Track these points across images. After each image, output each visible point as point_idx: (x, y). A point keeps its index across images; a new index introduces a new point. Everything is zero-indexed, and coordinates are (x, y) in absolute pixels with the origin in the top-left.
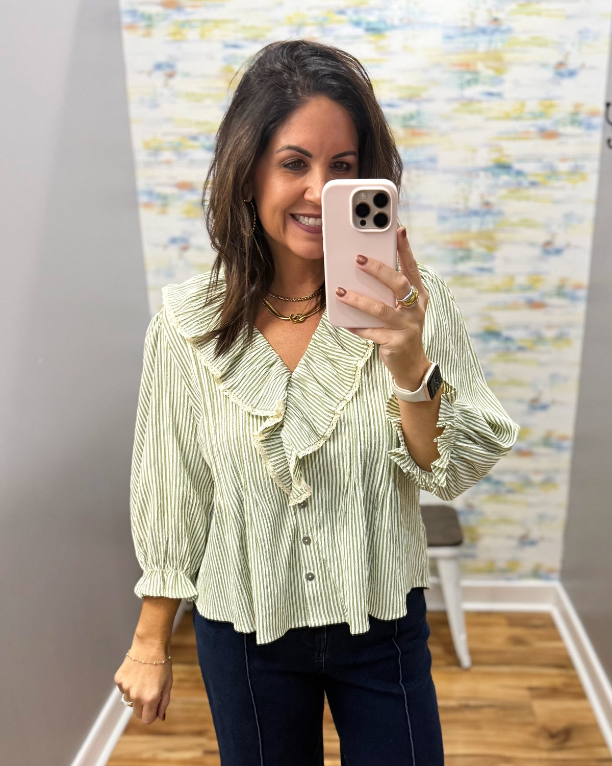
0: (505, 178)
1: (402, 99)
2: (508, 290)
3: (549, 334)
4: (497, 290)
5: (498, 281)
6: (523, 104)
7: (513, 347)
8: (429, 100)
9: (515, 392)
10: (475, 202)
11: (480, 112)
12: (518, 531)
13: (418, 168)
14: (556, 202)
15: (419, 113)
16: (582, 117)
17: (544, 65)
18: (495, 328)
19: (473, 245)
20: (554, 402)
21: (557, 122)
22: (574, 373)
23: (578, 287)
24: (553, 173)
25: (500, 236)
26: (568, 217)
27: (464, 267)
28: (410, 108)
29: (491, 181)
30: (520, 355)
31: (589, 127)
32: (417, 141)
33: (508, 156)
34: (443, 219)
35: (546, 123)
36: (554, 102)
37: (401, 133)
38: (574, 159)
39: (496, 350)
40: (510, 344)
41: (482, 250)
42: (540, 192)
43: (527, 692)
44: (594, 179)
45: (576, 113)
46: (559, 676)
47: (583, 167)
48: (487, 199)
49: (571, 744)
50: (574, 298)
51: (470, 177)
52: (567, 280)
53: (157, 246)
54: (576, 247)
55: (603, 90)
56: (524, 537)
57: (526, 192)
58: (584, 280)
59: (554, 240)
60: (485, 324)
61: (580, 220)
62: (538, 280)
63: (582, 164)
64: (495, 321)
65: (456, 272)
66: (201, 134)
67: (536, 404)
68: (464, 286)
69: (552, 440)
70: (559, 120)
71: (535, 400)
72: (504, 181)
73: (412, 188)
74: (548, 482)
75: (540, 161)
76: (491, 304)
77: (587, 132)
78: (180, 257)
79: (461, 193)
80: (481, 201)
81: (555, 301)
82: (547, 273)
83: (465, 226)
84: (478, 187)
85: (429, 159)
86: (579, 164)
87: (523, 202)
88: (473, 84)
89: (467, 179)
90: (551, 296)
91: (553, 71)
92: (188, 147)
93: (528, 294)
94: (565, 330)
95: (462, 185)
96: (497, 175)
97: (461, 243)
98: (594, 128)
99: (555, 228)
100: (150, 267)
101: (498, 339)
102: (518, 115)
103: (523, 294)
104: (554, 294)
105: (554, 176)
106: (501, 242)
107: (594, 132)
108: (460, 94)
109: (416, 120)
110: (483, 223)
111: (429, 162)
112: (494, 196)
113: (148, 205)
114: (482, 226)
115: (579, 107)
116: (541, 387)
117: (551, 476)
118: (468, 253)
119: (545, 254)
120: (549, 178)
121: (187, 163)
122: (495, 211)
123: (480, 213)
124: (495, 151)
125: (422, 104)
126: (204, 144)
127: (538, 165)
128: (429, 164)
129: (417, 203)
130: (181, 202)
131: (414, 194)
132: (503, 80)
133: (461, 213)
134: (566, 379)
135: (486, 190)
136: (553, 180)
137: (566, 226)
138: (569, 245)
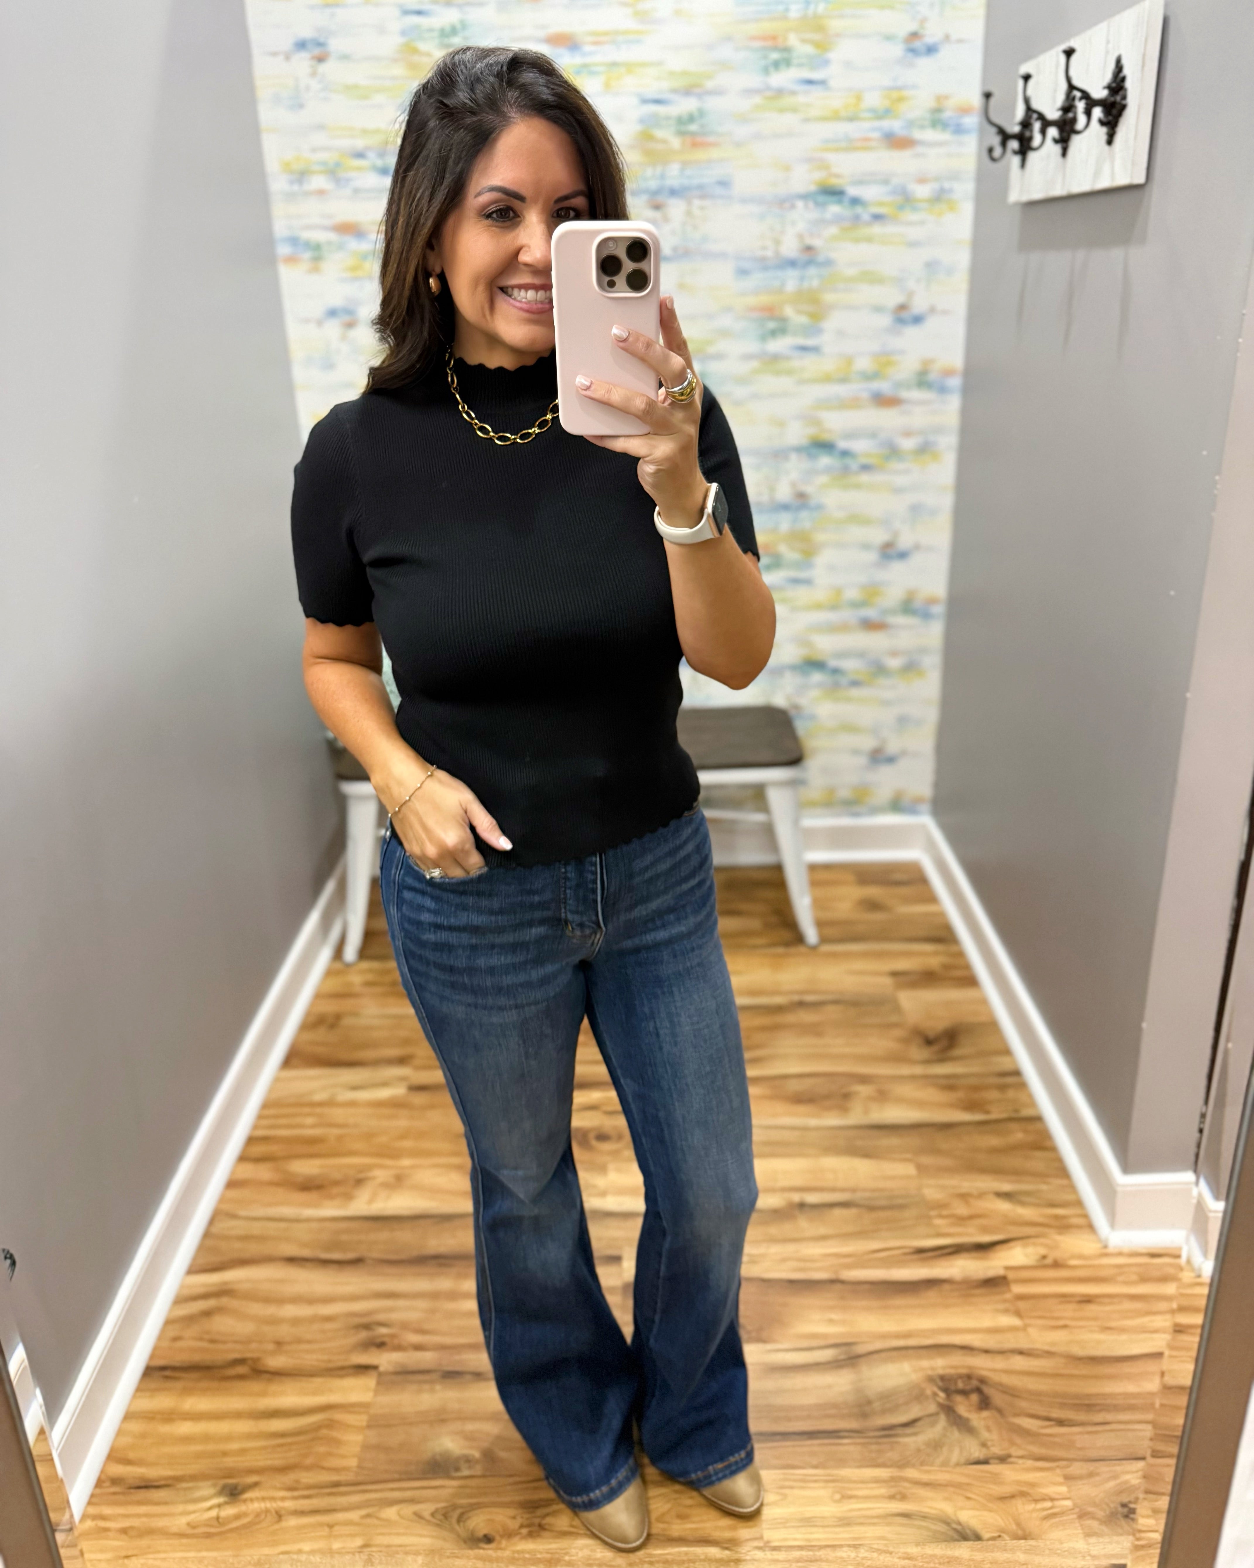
0: (834, 209)
1: (674, 91)
2: (844, 380)
3: (908, 444)
4: (827, 379)
5: (829, 365)
6: (858, 97)
7: (854, 465)
8: (718, 92)
9: (858, 533)
10: (790, 248)
11: (794, 110)
12: (868, 743)
13: (703, 197)
14: (913, 244)
15: (702, 113)
16: (947, 115)
17: (889, 38)
18: (826, 437)
19: (789, 311)
20: (917, 547)
21: (911, 124)
22: (946, 502)
23: (948, 373)
24: (906, 200)
25: (829, 297)
26: (931, 266)
27: (777, 345)
28: (686, 105)
29: (813, 214)
30: (865, 478)
31: (959, 130)
32: (701, 155)
33: (838, 176)
34: (743, 272)
35: (895, 125)
36: (905, 93)
37: (676, 143)
38: (937, 179)
39: (828, 470)
40: (848, 461)
41: (803, 320)
42: (889, 229)
43: (888, 981)
44: (967, 209)
45: (938, 110)
46: (936, 953)
47: (951, 191)
48: (809, 241)
49: (957, 1052)
50: (943, 390)
51: (782, 208)
52: (931, 362)
53: (307, 321)
54: (944, 312)
55: (977, 75)
56: (877, 751)
57: (866, 230)
58: (958, 361)
59: (911, 301)
60: (811, 431)
61: (950, 271)
62: (888, 363)
63: (950, 186)
64: (826, 426)
65: (765, 353)
66: (370, 148)
67: (890, 551)
68: (778, 374)
69: (917, 604)
70: (914, 120)
71: (888, 545)
72: (833, 214)
73: (695, 227)
74: (911, 668)
75: (886, 182)
76: (819, 401)
77: (957, 137)
78: (344, 339)
79: (769, 234)
80: (800, 244)
81: (915, 394)
82: (902, 353)
83: (777, 283)
84: (793, 223)
85: (719, 183)
86: (946, 187)
87: (863, 246)
88: (783, 68)
89: (778, 211)
90: (909, 388)
91: (903, 46)
92: (351, 169)
93: (875, 385)
94: (931, 438)
95: (770, 220)
96: (823, 205)
97: (771, 309)
98: (965, 131)
99: (911, 284)
100: (297, 353)
101: (831, 454)
102: (852, 113)
103: (866, 385)
104: (913, 384)
105: (908, 205)
106: (832, 307)
107: (965, 137)
108: (763, 83)
109: (698, 123)
110: (803, 279)
111: (719, 187)
112: (819, 237)
113: (291, 260)
114: (803, 283)
115: (943, 100)
116: (897, 525)
117: (915, 659)
118: (782, 324)
119: (898, 324)
120: (901, 208)
121: (349, 193)
122: (821, 259)
123: (798, 263)
124: (819, 169)
125: (706, 98)
126: (375, 164)
127: (884, 189)
128: (718, 190)
129: (703, 249)
130: (341, 254)
131: (697, 236)
132: (827, 61)
133: (769, 263)
134: (934, 512)
135: (807, 229)
136: (907, 211)
137: (929, 281)
138: (933, 308)
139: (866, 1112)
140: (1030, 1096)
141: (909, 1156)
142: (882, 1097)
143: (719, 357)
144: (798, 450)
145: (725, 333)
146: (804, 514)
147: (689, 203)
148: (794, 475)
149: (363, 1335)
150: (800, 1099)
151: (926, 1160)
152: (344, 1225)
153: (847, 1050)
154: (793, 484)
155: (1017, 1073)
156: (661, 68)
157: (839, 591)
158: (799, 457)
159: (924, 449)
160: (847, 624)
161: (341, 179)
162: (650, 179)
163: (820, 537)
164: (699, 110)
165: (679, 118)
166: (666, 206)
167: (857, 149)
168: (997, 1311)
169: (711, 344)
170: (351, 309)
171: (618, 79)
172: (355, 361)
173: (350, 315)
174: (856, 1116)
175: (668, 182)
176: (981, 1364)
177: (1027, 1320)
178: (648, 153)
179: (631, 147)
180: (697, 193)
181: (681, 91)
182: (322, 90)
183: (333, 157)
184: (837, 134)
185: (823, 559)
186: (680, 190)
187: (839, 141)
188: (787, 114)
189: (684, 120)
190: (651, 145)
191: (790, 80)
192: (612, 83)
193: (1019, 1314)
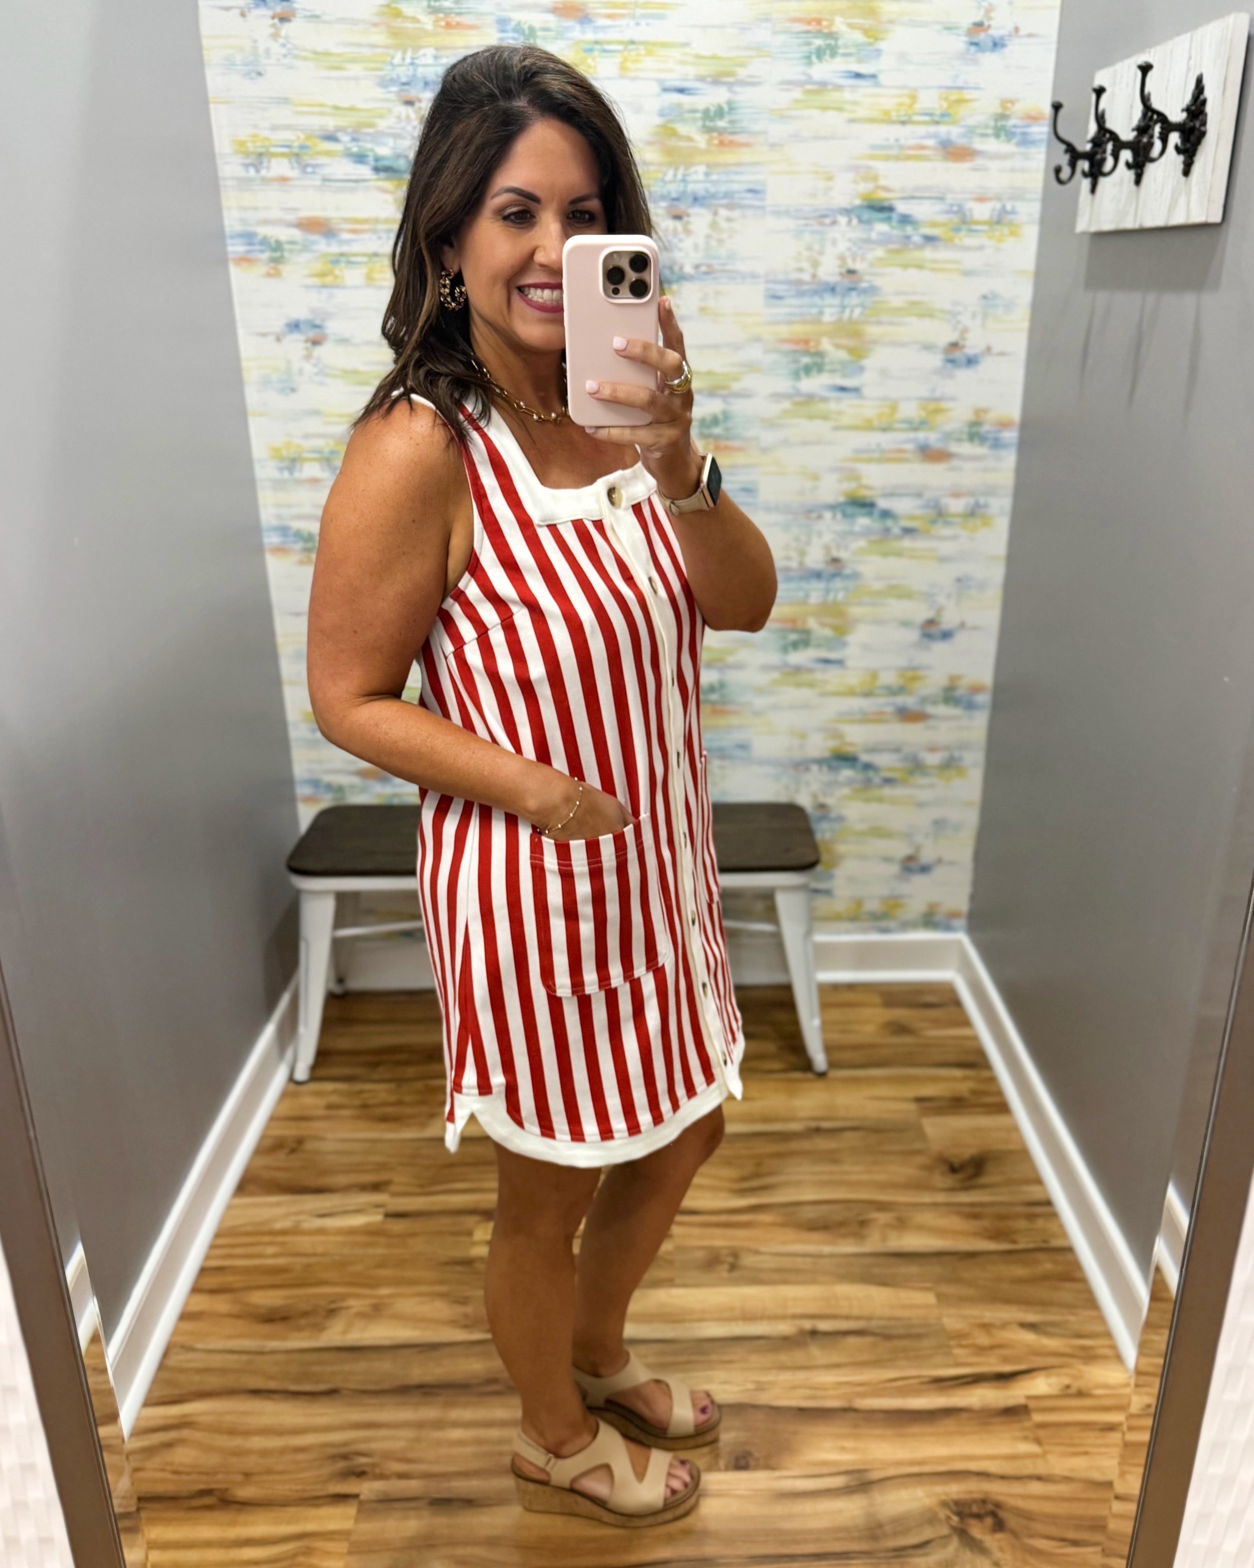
0: (881, 228)
1: (701, 79)
2: (886, 428)
3: (956, 506)
4: (868, 426)
5: (868, 409)
6: (914, 98)
7: (895, 528)
8: (752, 82)
9: (898, 608)
10: (829, 271)
11: (839, 108)
12: (901, 850)
13: (730, 207)
14: (967, 273)
15: (732, 107)
16: (1011, 122)
17: (949, 28)
19: (826, 345)
20: (963, 625)
21: (971, 131)
22: (996, 574)
23: (1004, 425)
24: (963, 221)
25: (873, 331)
26: (989, 300)
27: (811, 384)
28: (715, 97)
29: (858, 233)
30: (907, 543)
31: (1026, 141)
32: (729, 157)
33: (886, 189)
34: (774, 297)
35: (954, 132)
36: (967, 95)
37: (701, 140)
38: (998, 198)
39: (866, 533)
40: (889, 523)
41: (843, 355)
43: (912, 1107)
44: (1032, 234)
45: (1003, 117)
46: (965, 1078)
47: (1013, 212)
48: (851, 265)
49: (983, 1180)
50: (997, 444)
51: (822, 224)
52: (985, 411)
53: (264, 335)
54: (1002, 354)
55: (1050, 76)
56: (910, 859)
57: (917, 254)
58: (1014, 412)
59: (964, 339)
60: (848, 486)
61: (1009, 306)
62: (937, 411)
63: (1013, 207)
64: (865, 481)
65: (798, 393)
66: (343, 129)
67: (933, 630)
68: (811, 417)
69: (960, 692)
70: (975, 127)
71: (931, 622)
72: (880, 234)
73: (720, 241)
74: (951, 765)
75: (941, 199)
76: (858, 451)
77: (1022, 149)
78: (308, 357)
79: (806, 254)
80: (841, 267)
81: (966, 448)
82: (953, 399)
83: (814, 311)
84: (834, 242)
85: (751, 191)
86: (1009, 207)
87: (912, 272)
88: (827, 57)
89: (817, 228)
90: (959, 440)
91: (965, 39)
92: (319, 153)
93: (921, 436)
94: (982, 500)
95: (807, 237)
96: (869, 222)
97: (806, 342)
98: (1033, 143)
99: (965, 319)
100: (251, 372)
101: (870, 514)
102: (905, 115)
103: (912, 435)
104: (965, 436)
105: (965, 227)
106: (875, 342)
107: (1032, 150)
108: (805, 74)
109: (727, 118)
110: (843, 307)
111: (749, 195)
112: (863, 259)
113: (244, 260)
114: (843, 312)
115: (1009, 105)
116: (941, 600)
117: (956, 754)
118: (818, 360)
119: (949, 365)
120: (957, 230)
121: (318, 183)
122: (864, 285)
123: (838, 289)
124: (865, 179)
125: (737, 89)
126: (348, 149)
127: (939, 207)
128: (749, 199)
129: (729, 267)
130: (307, 256)
131: (723, 252)
132: (879, 52)
133: (805, 287)
134: (982, 586)
135: (849, 249)
136: (963, 233)
137: (985, 316)
138: (989, 349)
139: (883, 1239)
140: (1061, 1226)
141: (928, 1285)
142: (901, 1224)
144: (833, 507)
145: (752, 367)
146: (838, 584)
147: (715, 213)
148: (827, 538)
149: (342, 1464)
150: (814, 1226)
151: (946, 1289)
152: (314, 1357)
153: (866, 1177)
154: (826, 549)
155: (1048, 1203)
156: (687, 50)
157: (874, 675)
158: (834, 517)
159: (974, 513)
160: (881, 713)
161: (307, 165)
162: (671, 182)
163: (855, 611)
164: (729, 103)
165: (706, 112)
166: (688, 215)
167: (909, 158)
168: (1016, 1439)
169: (736, 379)
170: (318, 322)
171: (636, 61)
172: (322, 384)
173: (317, 330)
174: (873, 1243)
175: (691, 187)
176: (996, 1490)
177: (1047, 1448)
178: (669, 152)
179: (650, 143)
180: (724, 202)
181: (709, 79)
182: (285, 56)
183: (298, 138)
184: (887, 140)
185: (857, 637)
186: (704, 198)
187: (889, 147)
188: (831, 113)
189: (712, 114)
190: (673, 142)
191: (835, 72)
192: (629, 65)
193: (1038, 1441)
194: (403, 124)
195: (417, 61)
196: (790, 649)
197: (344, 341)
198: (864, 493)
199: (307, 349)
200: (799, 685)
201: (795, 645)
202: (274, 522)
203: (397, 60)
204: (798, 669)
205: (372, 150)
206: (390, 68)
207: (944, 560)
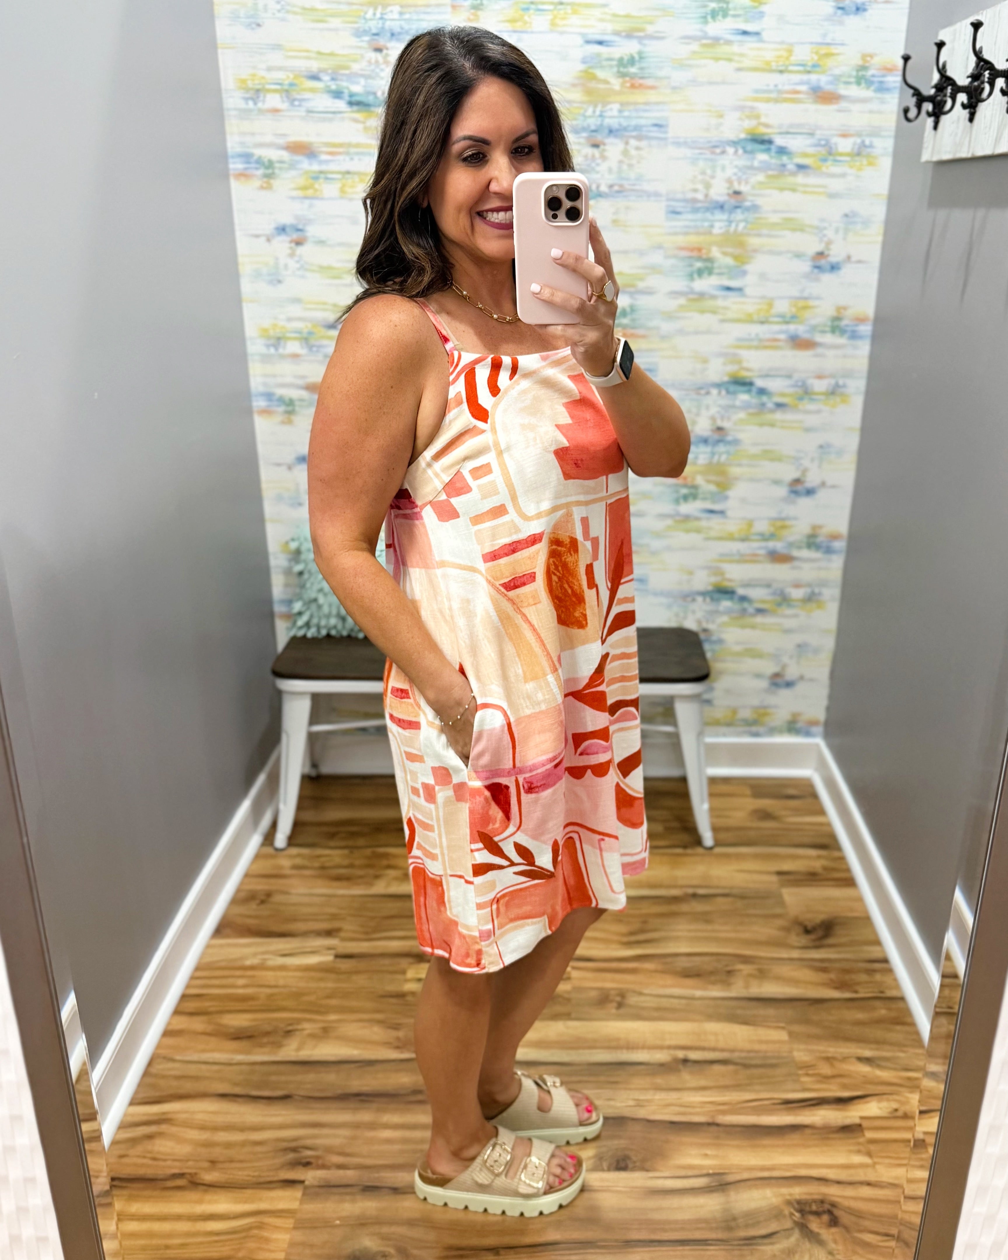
0: (763, 157)
1: (617, 33)
2: (764, 321)
3: (820, 386)
4: (749, 320)
5: (749, 306)
6: (790, 52)
7: (769, 403)
8: (658, 37)
9: (769, 469)
10: (719, 192)
11: (729, 59)
12: (770, 668)
13: (639, 138)
14: (832, 196)
15: (642, 56)
16: (870, 73)
19: (715, 252)
20: (823, 484)
21: (837, 79)
22: (852, 442)
23: (861, 320)
24: (829, 153)
25: (754, 241)
26: (849, 218)
27: (703, 284)
28: (628, 48)
29: (743, 161)
30: (778, 416)
31: (882, 88)
32: (639, 97)
33: (767, 126)
34: (674, 213)
35: (823, 80)
36: (833, 50)
37: (616, 83)
38: (859, 134)
39: (746, 406)
40: (765, 399)
41: (729, 261)
42: (811, 180)
43: (774, 878)
44: (886, 164)
45: (863, 68)
46: (819, 857)
47: (871, 146)
48: (737, 187)
49: (830, 941)
50: (854, 336)
51: (713, 153)
52: (845, 308)
53: (257, 236)
54: (859, 262)
55: (903, 36)
56: (777, 675)
57: (791, 180)
58: (869, 309)
59: (828, 249)
60: (732, 368)
61: (866, 223)
62: (805, 308)
63: (871, 142)
64: (745, 365)
65: (692, 292)
66: (324, 71)
67: (799, 488)
68: (702, 312)
69: (819, 540)
70: (840, 76)
71: (797, 481)
72: (761, 162)
73: (630, 166)
74: (811, 599)
75: (812, 134)
76: (739, 339)
77: (879, 95)
78: (292, 255)
79: (700, 177)
80: (729, 188)
81: (829, 338)
82: (818, 298)
83: (706, 224)
84: (723, 168)
85: (656, 125)
86: (867, 142)
87: (787, 193)
88: (720, 17)
89: (709, 156)
90: (823, 332)
91: (833, 4)
92: (304, 90)
93: (792, 328)
94: (841, 382)
95: (701, 164)
96: (752, 152)
97: (699, 250)
98: (888, 90)
99: (830, 234)
100: (246, 267)
101: (749, 391)
102: (782, 66)
103: (784, 327)
104: (828, 329)
105: (831, 158)
106: (755, 251)
107: (887, 96)
108: (702, 31)
109: (637, 65)
110: (730, 222)
111: (655, 129)
112: (747, 183)
113: (243, 175)
114: (730, 226)
115: (869, 59)
116: (806, 463)
117: (817, 590)
118: (709, 265)
119: (816, 271)
120: (825, 160)
121: (304, 114)
122: (747, 204)
123: (726, 207)
124: (749, 117)
125: (646, 42)
126: (328, 87)
127: (810, 141)
128: (655, 132)
129: (637, 187)
130: (293, 173)
131: (632, 175)
132: (762, 15)
133: (699, 205)
134: (840, 453)
135: (735, 174)
136: (829, 163)
137: (846, 231)
138: (849, 258)
139: (747, 987)
140: (895, 980)
141: (782, 1025)
142: (762, 975)
143: (649, 292)
144: (718, 386)
145: (654, 269)
146: (721, 448)
147: (627, 143)
148: (714, 410)
149: (291, 1156)
150: (688, 974)
151: (796, 1028)
152: (274, 1068)
153: (732, 935)
154: (713, 419)
155: (885, 961)
156: (606, 10)
157: (750, 523)
158: (720, 393)
159: (834, 392)
160: (756, 555)
161: (294, 100)
162: (590, 117)
163: (735, 471)
164: (640, 53)
165: (621, 60)
166: (604, 144)
167: (785, 100)
168: (850, 1151)
169: (642, 279)
170: (300, 227)
171: (563, 19)
172: (303, 277)
173: (299, 233)
174: (738, 989)
175: (607, 121)
176: (833, 1192)
177: (876, 1160)
178: (589, 92)
179: (574, 85)
180: (634, 134)
181: (624, 34)
182: (279, 11)
183: (288, 77)
184: (768, 85)
185: (736, 492)
186: (617, 130)
187: (769, 91)
188: (722, 62)
189: (625, 61)
190: (593, 85)
191: (726, 30)
192: (558, 21)
193: (869, 1154)
194: (373, 67)
195: (385, 17)
196: (682, 501)
197: (321, 242)
198: (744, 374)
199: (291, 248)
200: (688, 531)
201: (686, 498)
202: (261, 389)
203: (369, 15)
204: (687, 518)
205: (348, 88)
206: (363, 21)
207: (808, 430)
